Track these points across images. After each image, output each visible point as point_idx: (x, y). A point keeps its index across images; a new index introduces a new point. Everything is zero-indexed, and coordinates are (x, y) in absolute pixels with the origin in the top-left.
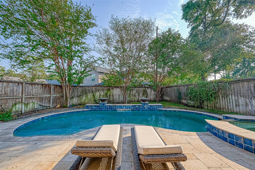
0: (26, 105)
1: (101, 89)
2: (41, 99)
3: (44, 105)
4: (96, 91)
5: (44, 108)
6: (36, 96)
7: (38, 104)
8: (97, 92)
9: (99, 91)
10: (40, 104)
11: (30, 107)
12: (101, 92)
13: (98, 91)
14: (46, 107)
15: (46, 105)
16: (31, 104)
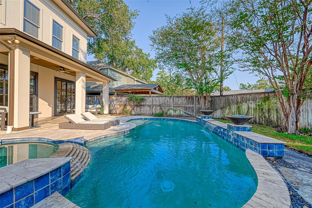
0: (175, 111)
1: (250, 98)
2: (186, 108)
3: (188, 113)
4: (242, 102)
5: (188, 116)
6: (181, 106)
7: (183, 112)
8: (244, 104)
9: (248, 102)
10: (185, 112)
11: (178, 113)
12: (250, 104)
13: (246, 102)
14: (191, 115)
15: (190, 113)
16: (178, 111)
